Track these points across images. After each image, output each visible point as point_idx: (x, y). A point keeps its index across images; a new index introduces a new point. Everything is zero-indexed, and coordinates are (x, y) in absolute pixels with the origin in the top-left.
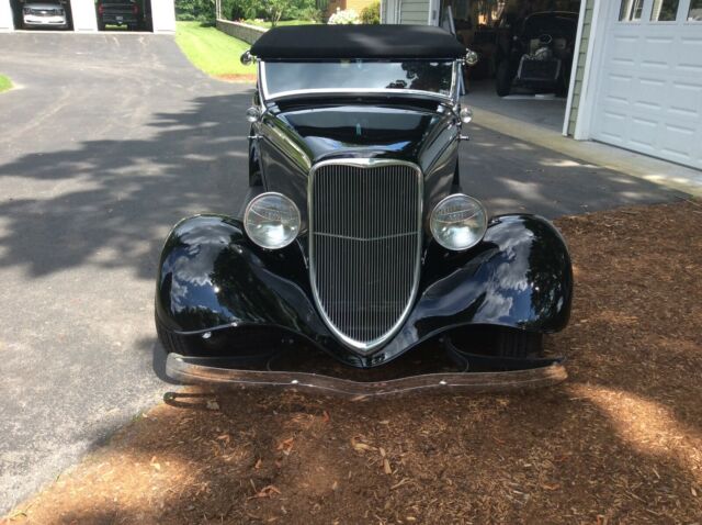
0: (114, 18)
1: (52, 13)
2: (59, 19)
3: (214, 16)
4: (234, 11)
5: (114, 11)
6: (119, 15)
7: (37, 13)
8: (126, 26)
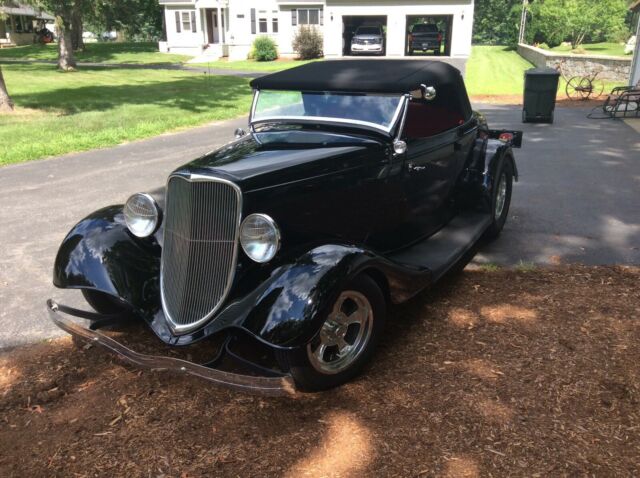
0: (420, 45)
1: (372, 42)
2: (376, 47)
3: (516, 41)
4: (536, 36)
5: (421, 39)
6: (425, 41)
7: (362, 42)
8: (432, 51)
